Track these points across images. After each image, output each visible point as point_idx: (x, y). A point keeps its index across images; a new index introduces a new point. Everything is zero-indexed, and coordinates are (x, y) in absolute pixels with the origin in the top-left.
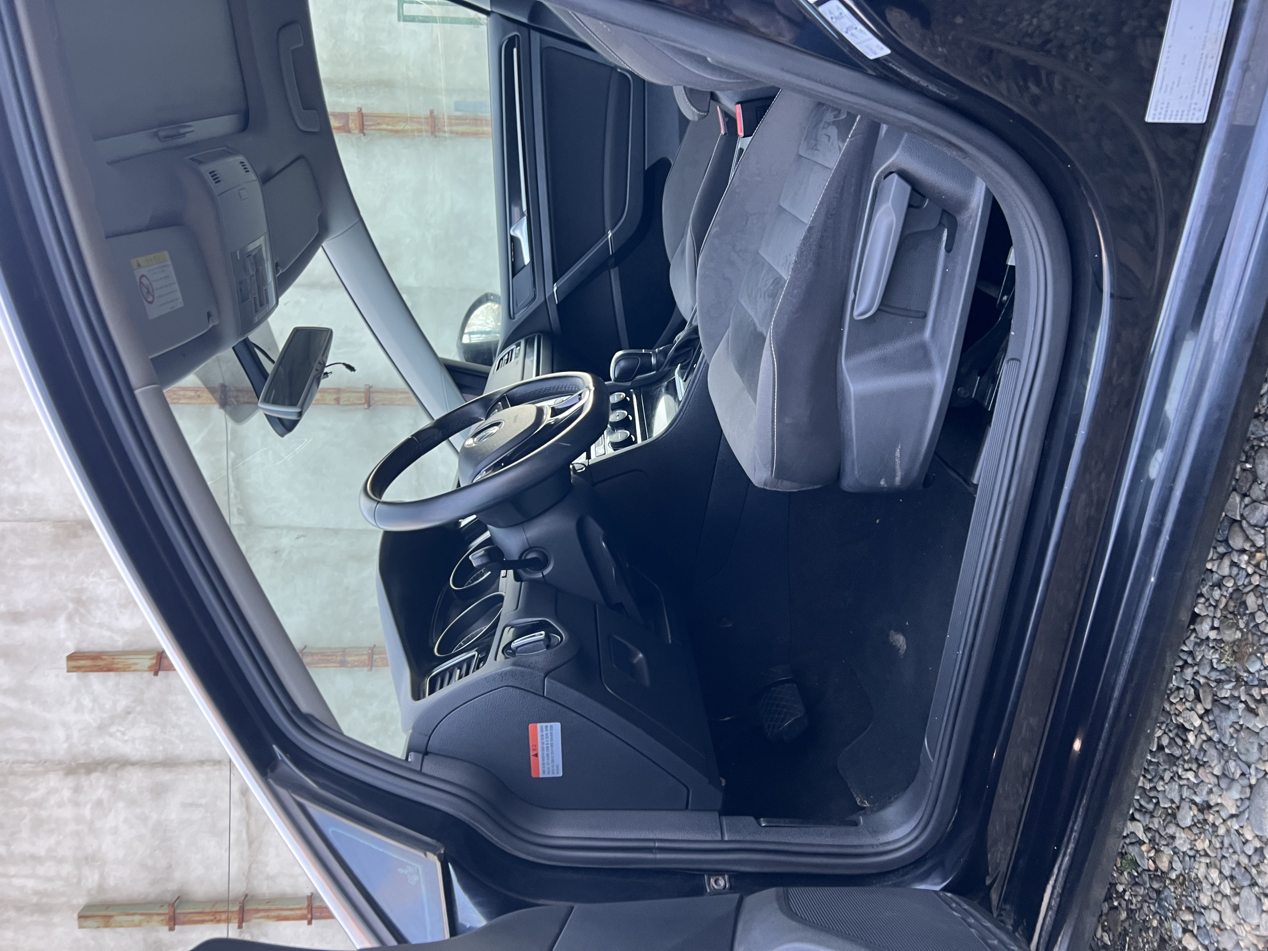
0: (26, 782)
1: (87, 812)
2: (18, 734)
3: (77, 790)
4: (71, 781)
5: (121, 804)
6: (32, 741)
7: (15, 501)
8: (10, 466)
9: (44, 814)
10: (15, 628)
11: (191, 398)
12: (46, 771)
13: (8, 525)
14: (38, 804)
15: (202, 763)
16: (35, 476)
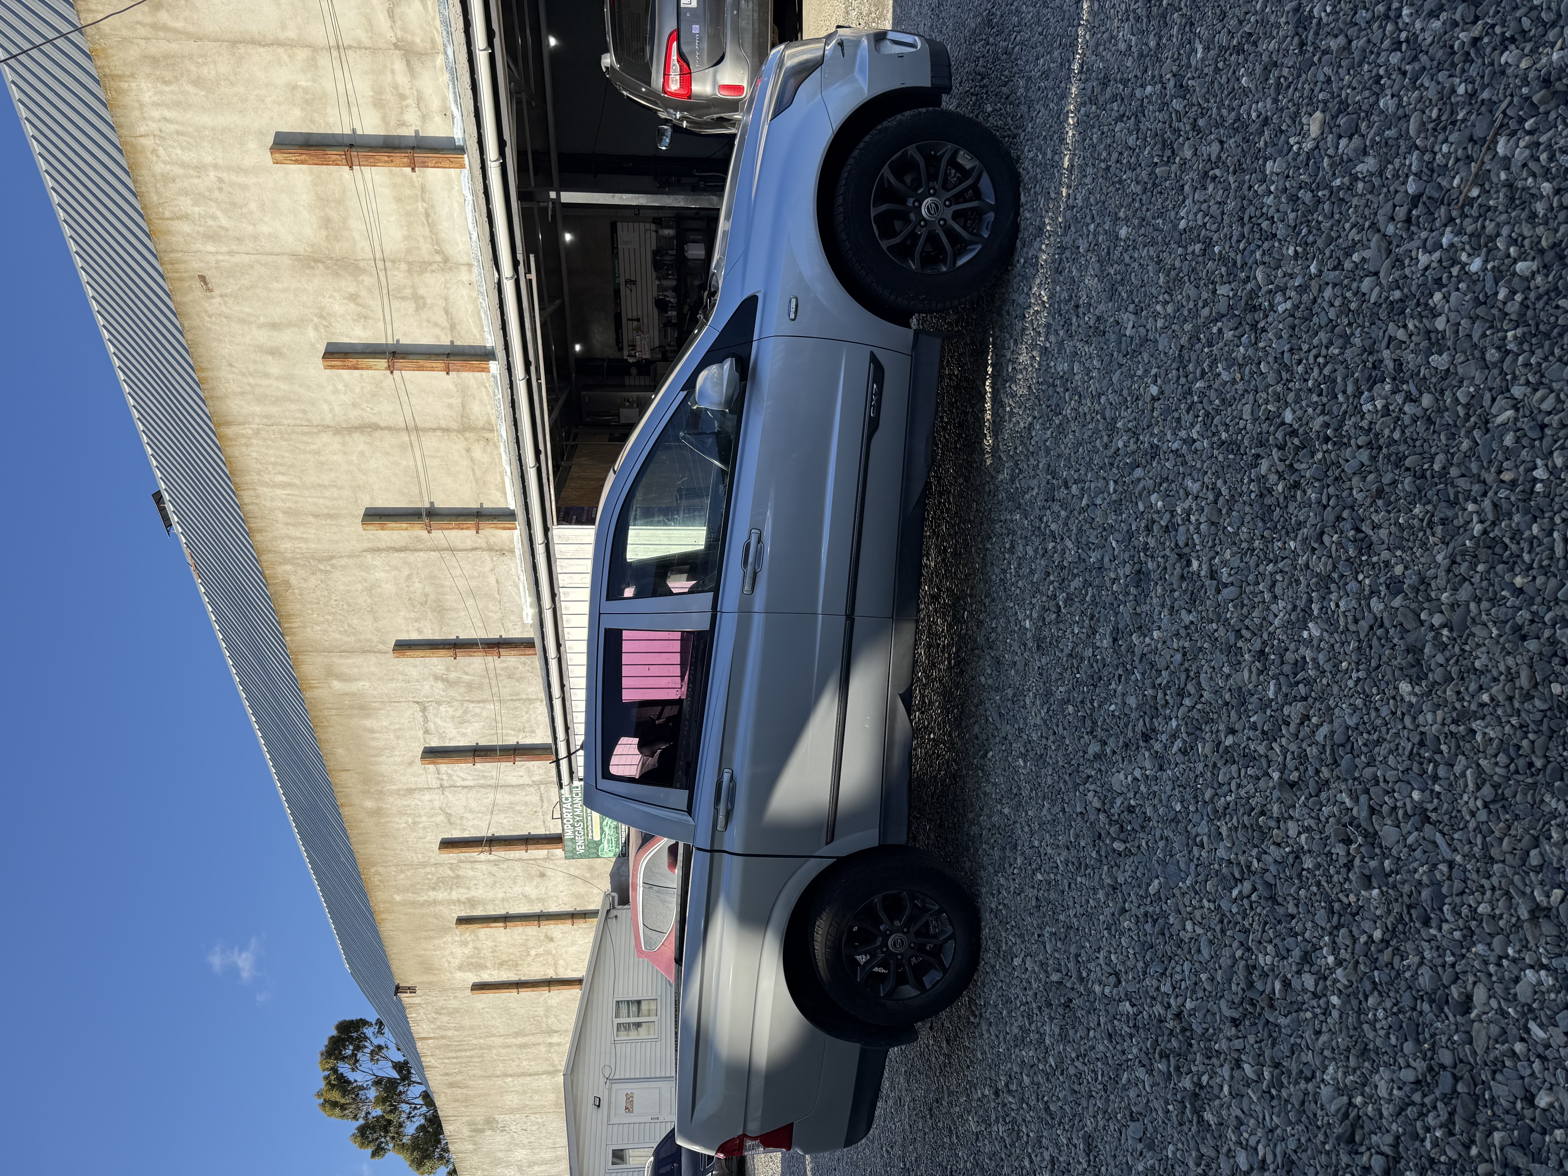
0: (306, 439)
1: (354, 458)
2: (293, 407)
3: (344, 444)
4: (338, 438)
5: (378, 455)
6: (304, 412)
7: (255, 238)
8: (244, 210)
9: (322, 458)
10: (275, 334)
11: (386, 162)
12: (319, 432)
13: (253, 257)
14: (317, 453)
15: (434, 430)
16: (267, 219)
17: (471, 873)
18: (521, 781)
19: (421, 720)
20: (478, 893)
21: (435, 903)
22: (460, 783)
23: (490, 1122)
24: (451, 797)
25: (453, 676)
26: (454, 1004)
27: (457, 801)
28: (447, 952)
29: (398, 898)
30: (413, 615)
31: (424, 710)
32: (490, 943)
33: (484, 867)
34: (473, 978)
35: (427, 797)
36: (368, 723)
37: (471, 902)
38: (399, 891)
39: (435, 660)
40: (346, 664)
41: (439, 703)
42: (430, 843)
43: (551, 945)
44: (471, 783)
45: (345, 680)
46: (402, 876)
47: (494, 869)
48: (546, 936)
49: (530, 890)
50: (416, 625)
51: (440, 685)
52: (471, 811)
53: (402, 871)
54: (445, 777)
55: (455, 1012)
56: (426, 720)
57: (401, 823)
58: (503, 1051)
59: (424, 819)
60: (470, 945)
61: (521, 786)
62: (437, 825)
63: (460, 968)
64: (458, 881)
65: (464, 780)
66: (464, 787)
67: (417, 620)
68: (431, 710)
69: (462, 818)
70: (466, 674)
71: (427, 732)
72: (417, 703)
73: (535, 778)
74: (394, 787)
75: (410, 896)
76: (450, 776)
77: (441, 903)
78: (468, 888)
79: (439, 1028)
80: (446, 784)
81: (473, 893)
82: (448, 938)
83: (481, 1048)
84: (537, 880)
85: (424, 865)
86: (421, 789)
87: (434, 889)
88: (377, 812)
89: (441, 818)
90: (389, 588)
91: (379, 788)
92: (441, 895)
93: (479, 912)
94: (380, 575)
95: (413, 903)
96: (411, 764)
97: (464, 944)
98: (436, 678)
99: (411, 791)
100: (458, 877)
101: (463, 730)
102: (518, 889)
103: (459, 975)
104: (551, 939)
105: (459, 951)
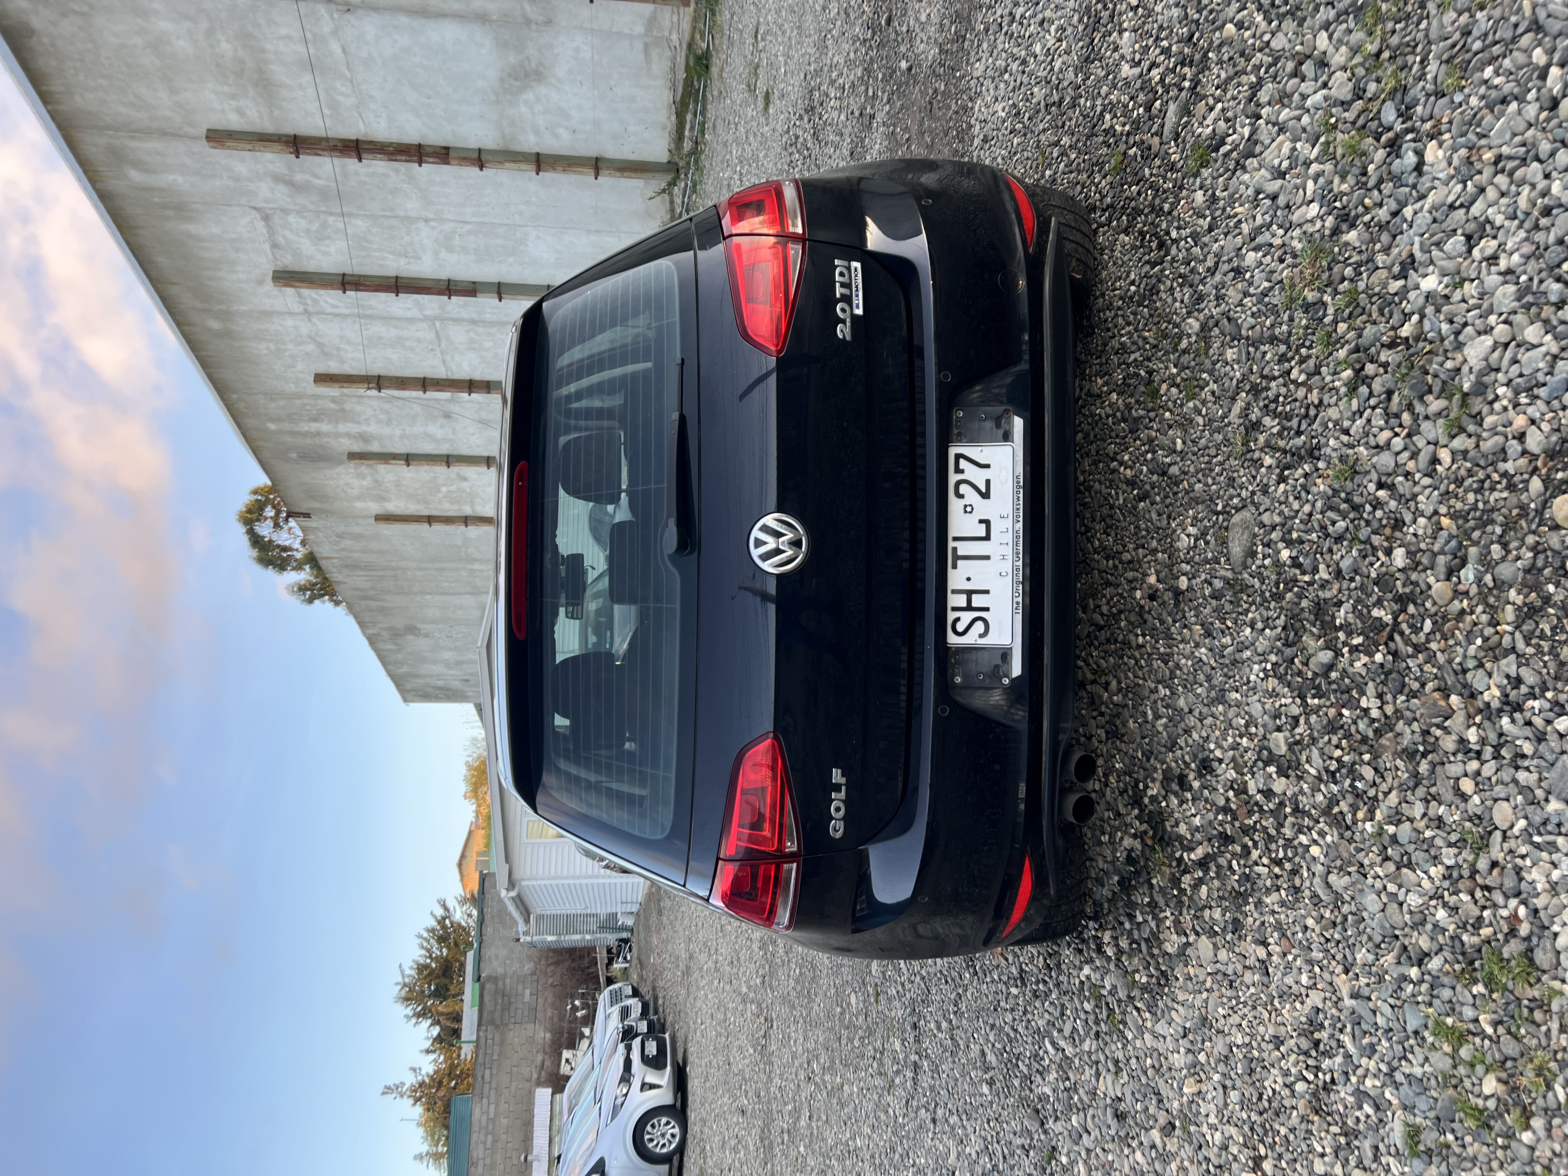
17: (358, 408)
18: (409, 314)
19: (265, 231)
20: (372, 428)
21: (318, 434)
22: (329, 310)
23: (412, 630)
24: (321, 326)
25: (299, 177)
26: (355, 529)
27: (330, 331)
28: (342, 483)
29: (272, 427)
30: (226, 89)
31: (266, 218)
32: (391, 477)
33: (375, 403)
34: (375, 508)
35: (289, 322)
36: (191, 228)
37: (364, 437)
38: (272, 420)
39: (269, 156)
40: (144, 148)
41: (286, 211)
42: (302, 372)
43: (465, 485)
44: (345, 311)
45: (147, 171)
46: (273, 405)
47: (387, 406)
48: (458, 475)
49: (434, 429)
50: (234, 103)
51: (282, 188)
52: (349, 342)
53: (272, 400)
54: (309, 302)
55: (357, 537)
56: (271, 231)
57: (262, 348)
58: (418, 573)
59: (290, 346)
60: (369, 478)
61: (411, 320)
62: (308, 354)
63: (359, 498)
64: (342, 415)
65: (334, 307)
66: (336, 315)
67: (233, 97)
68: (277, 221)
69: (338, 349)
70: (317, 177)
71: (275, 246)
72: (255, 208)
73: (428, 313)
74: (243, 308)
75: (287, 426)
76: (315, 301)
77: (327, 435)
78: (358, 423)
79: (343, 550)
80: (311, 309)
81: (364, 428)
82: (340, 469)
83: (394, 569)
84: (442, 421)
85: (299, 396)
86: (279, 314)
87: (315, 420)
88: (228, 334)
89: (311, 347)
90: (182, 45)
91: (223, 307)
92: (325, 427)
93: (375, 447)
94: (165, 25)
95: (293, 433)
96: (260, 282)
97: (362, 477)
98: (277, 179)
99: (267, 314)
100: (343, 410)
101: (323, 248)
102: (418, 429)
103: (359, 505)
104: (465, 479)
105: (355, 482)
